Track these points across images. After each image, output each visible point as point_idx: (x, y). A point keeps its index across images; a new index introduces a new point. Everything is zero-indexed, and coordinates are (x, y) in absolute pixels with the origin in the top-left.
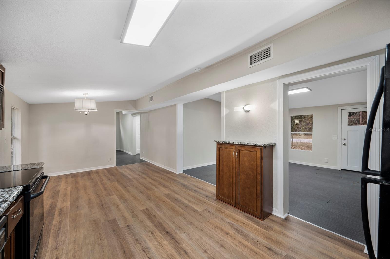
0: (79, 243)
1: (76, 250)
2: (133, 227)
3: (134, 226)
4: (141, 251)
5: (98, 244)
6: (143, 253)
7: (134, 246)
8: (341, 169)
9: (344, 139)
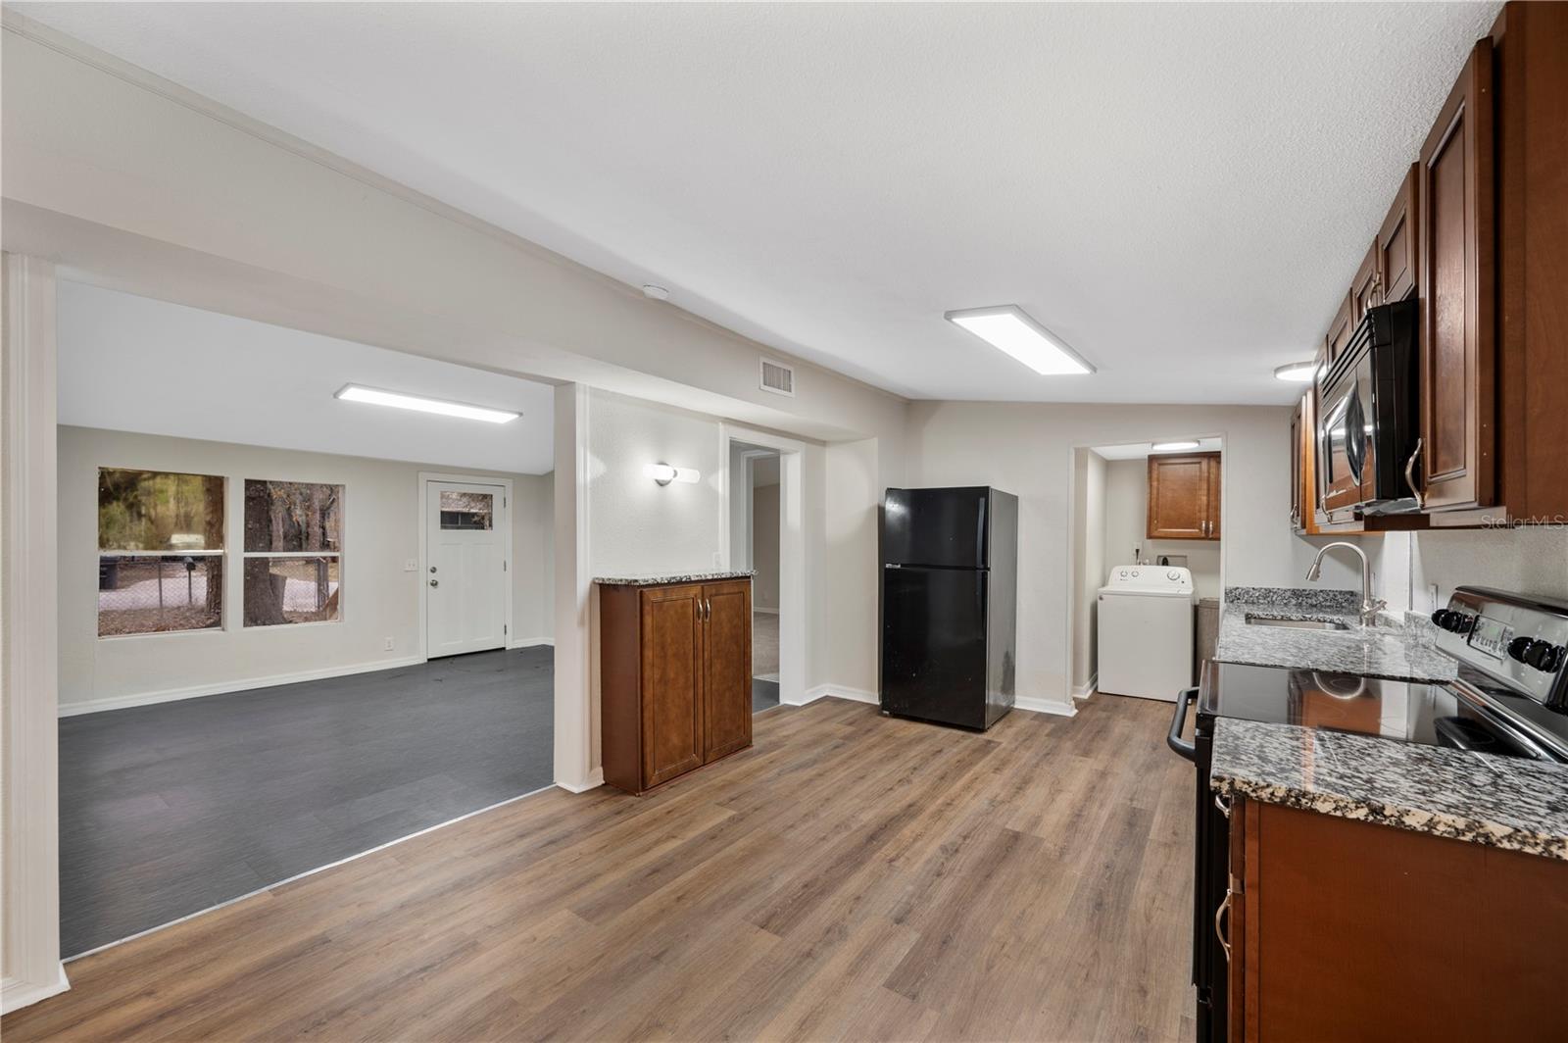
0: (1066, 988)
1: (1085, 971)
2: (893, 908)
3: (891, 906)
4: (959, 855)
5: (1020, 939)
6: (961, 850)
7: (960, 870)
8: (426, 661)
9: (434, 570)
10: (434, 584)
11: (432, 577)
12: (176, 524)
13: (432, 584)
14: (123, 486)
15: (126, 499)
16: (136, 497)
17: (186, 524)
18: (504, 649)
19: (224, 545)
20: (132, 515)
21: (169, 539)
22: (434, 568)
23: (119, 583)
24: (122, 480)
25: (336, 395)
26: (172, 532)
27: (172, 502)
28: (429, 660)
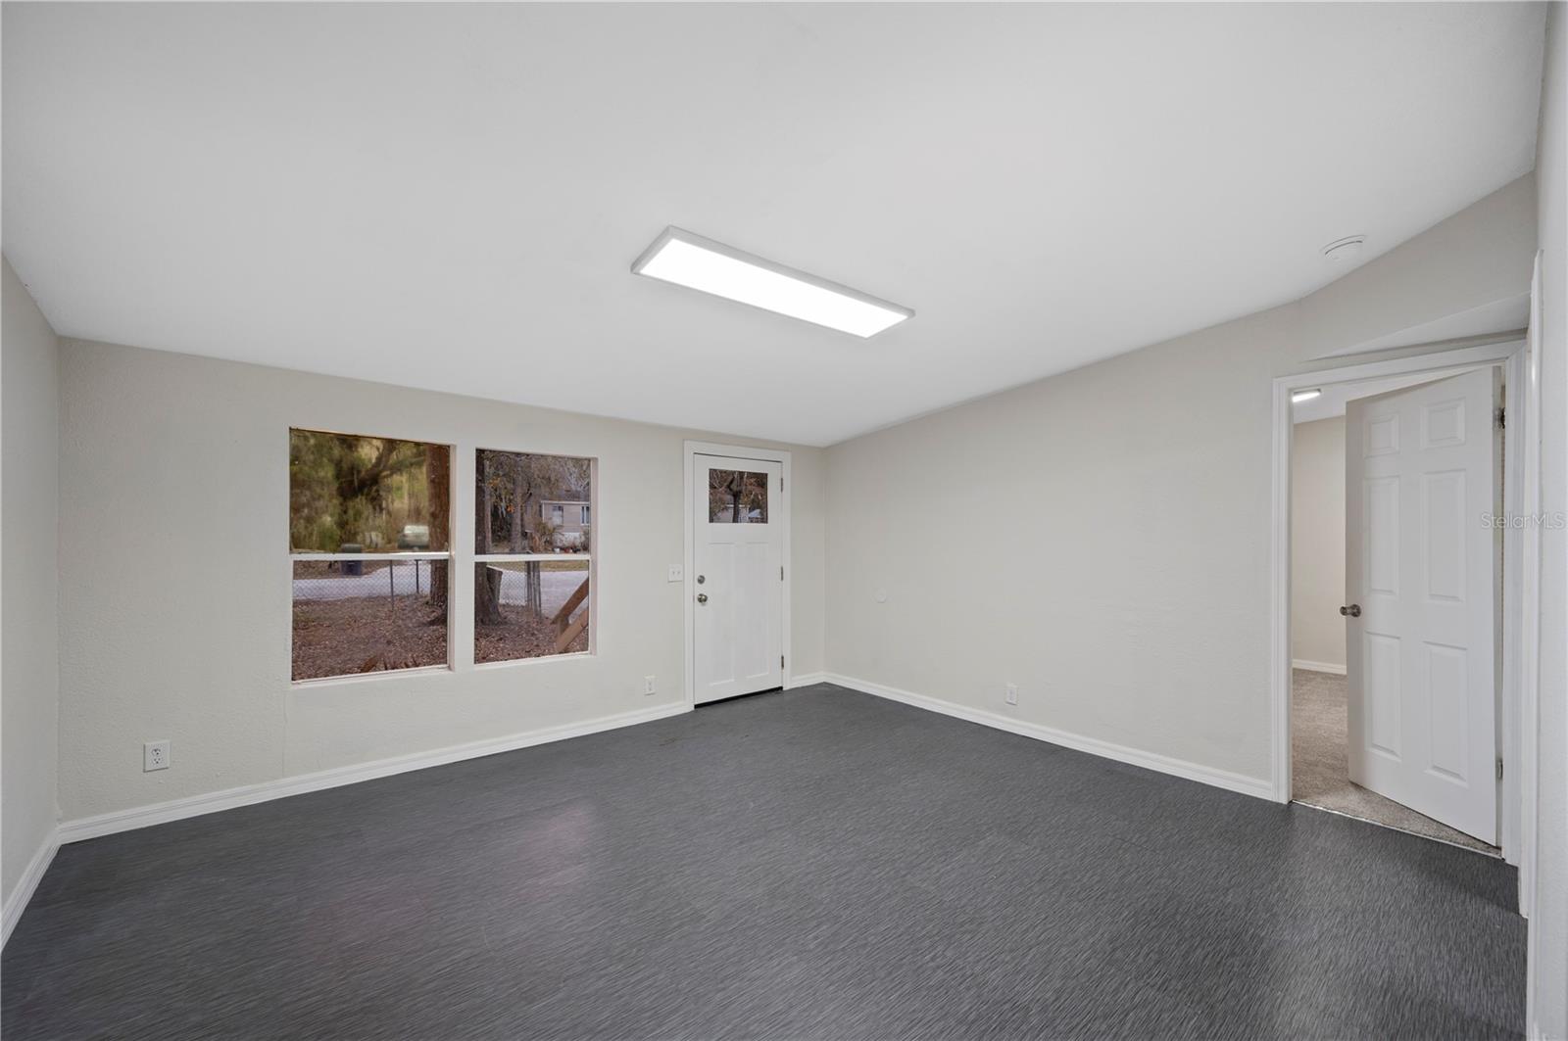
8: (693, 709)
9: (701, 580)
10: (702, 599)
11: (701, 589)
12: (409, 516)
13: (700, 600)
14: (368, 482)
15: (367, 495)
16: (377, 491)
17: (416, 516)
18: (781, 688)
19: (449, 546)
20: (374, 508)
21: (403, 529)
22: (702, 577)
23: (365, 570)
24: (367, 477)
25: (636, 264)
26: (405, 524)
27: (406, 497)
28: (697, 706)
